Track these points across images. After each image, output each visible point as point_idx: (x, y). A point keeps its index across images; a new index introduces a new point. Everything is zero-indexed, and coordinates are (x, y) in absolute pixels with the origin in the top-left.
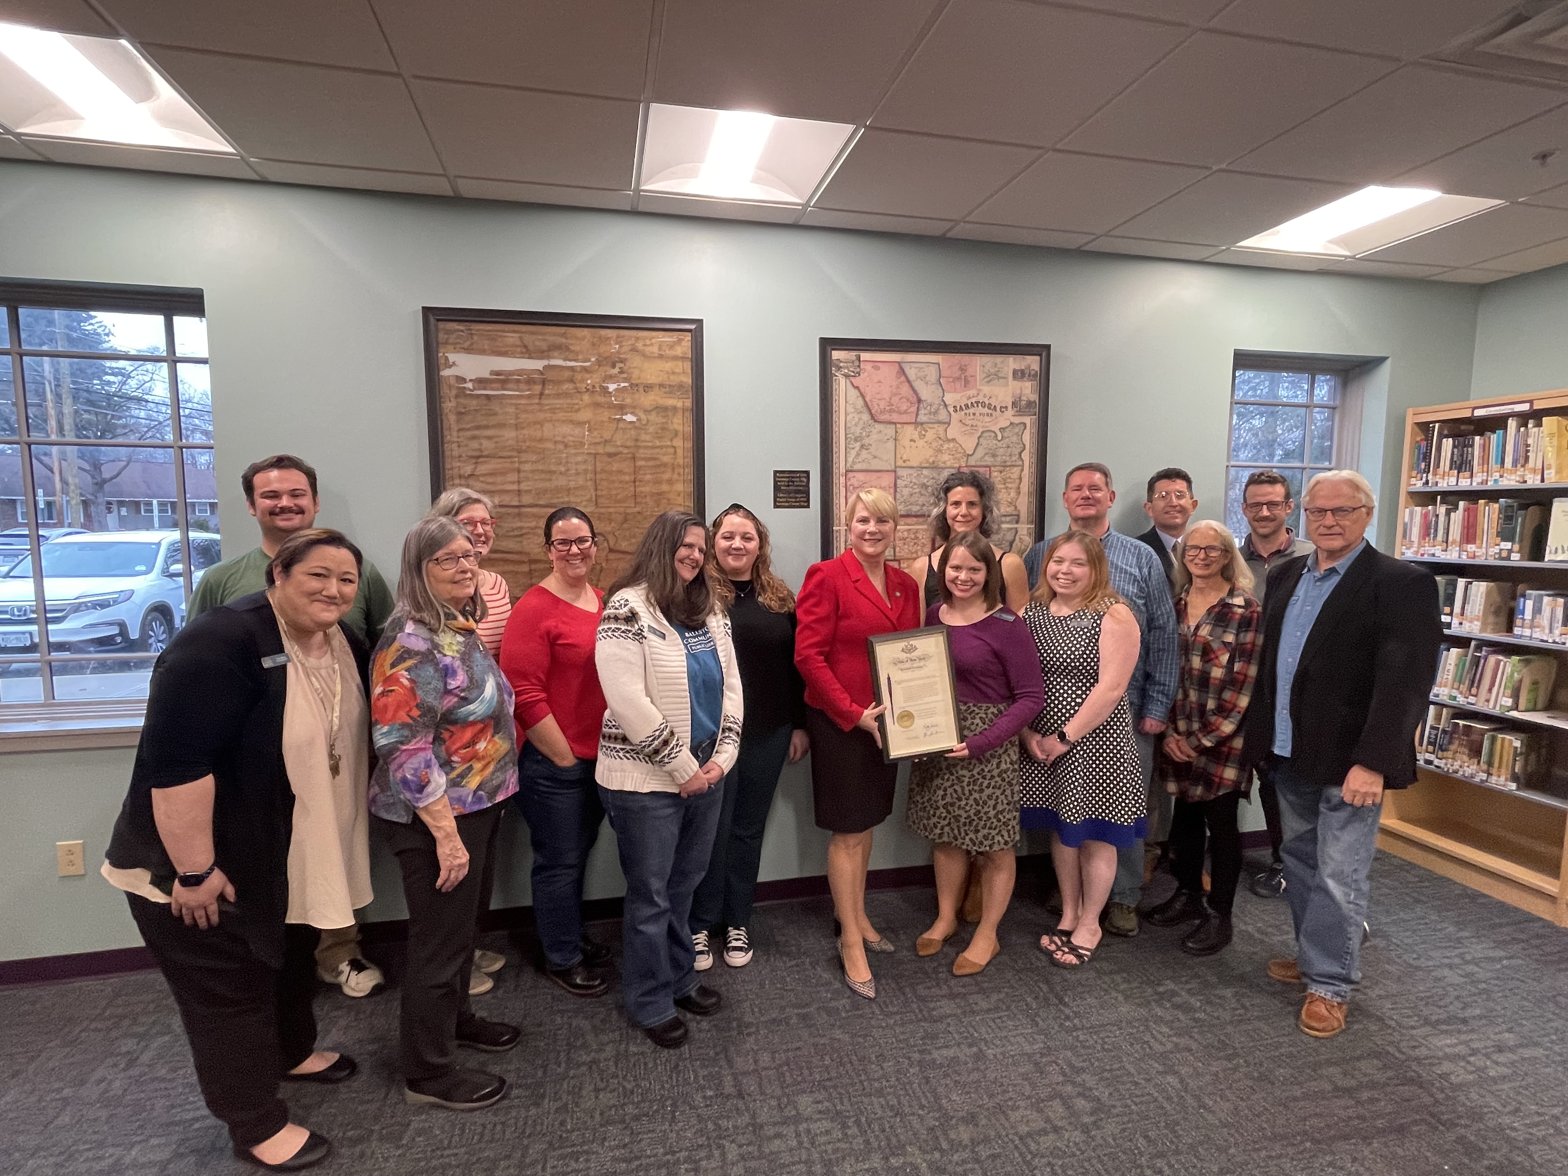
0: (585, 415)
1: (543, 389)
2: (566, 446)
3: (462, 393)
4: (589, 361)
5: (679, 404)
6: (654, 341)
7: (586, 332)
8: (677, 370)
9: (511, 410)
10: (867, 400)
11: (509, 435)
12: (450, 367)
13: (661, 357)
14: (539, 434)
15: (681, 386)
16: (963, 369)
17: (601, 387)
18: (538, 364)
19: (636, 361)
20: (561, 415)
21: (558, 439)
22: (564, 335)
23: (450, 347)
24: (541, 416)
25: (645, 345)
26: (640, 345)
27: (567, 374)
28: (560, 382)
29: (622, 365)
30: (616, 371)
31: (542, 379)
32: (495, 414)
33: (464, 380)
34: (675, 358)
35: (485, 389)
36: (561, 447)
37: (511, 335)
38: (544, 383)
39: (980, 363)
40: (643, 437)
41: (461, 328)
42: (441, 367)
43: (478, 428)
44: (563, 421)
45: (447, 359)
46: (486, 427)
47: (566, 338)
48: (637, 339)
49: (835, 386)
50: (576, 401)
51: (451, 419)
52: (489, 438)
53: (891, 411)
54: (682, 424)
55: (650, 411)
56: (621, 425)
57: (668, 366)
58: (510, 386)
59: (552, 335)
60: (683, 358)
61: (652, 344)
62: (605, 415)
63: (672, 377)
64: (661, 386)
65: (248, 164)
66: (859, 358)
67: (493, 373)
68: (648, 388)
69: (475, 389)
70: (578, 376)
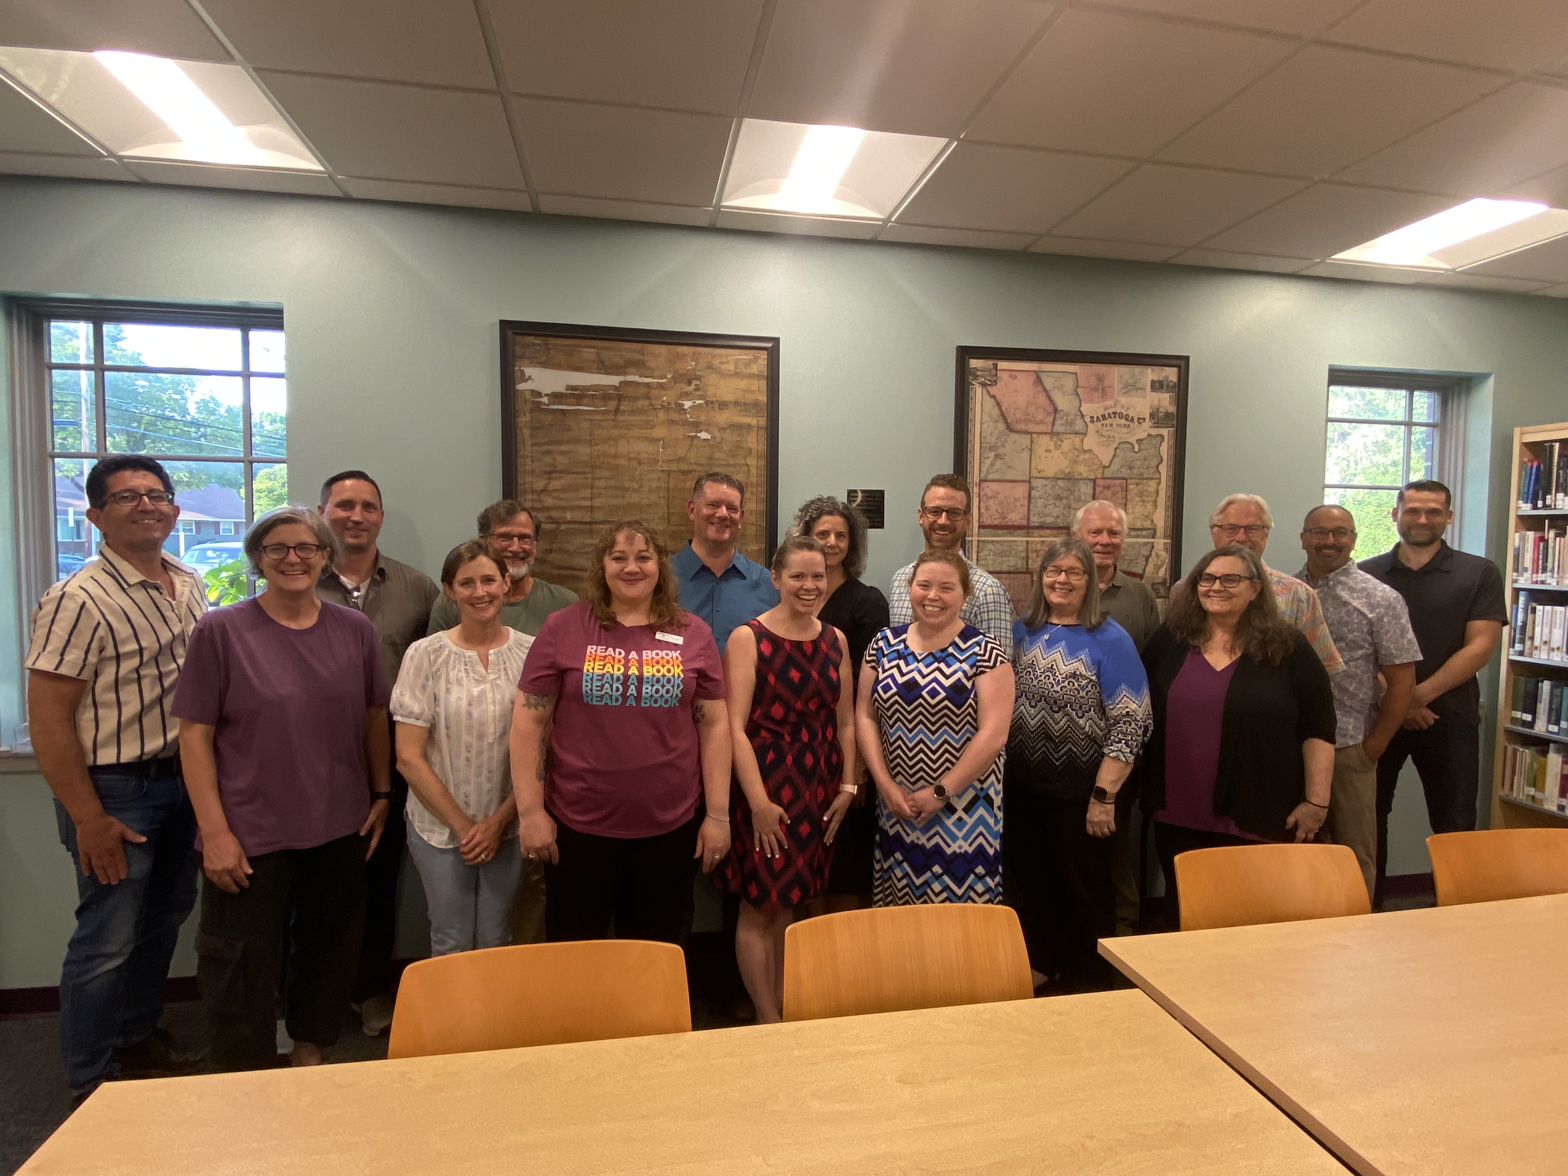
0: (659, 432)
1: (619, 405)
2: (640, 463)
3: (537, 407)
4: (666, 377)
5: (753, 422)
6: (730, 358)
7: (661, 349)
8: (753, 389)
9: (585, 425)
10: (1003, 408)
11: (583, 451)
12: (526, 381)
13: (737, 375)
14: (613, 451)
15: (756, 404)
16: (1100, 379)
17: (677, 404)
18: (614, 380)
19: (712, 379)
20: (636, 431)
21: (633, 455)
22: (640, 352)
23: (526, 361)
24: (615, 432)
25: (720, 363)
26: (716, 363)
27: (643, 390)
28: (636, 399)
29: (698, 382)
30: (692, 388)
31: (619, 395)
32: (571, 429)
33: (538, 394)
34: (751, 376)
35: (561, 404)
36: (634, 464)
37: (588, 351)
38: (620, 398)
39: (1118, 373)
40: (717, 455)
41: (538, 342)
42: (517, 381)
43: (551, 443)
44: (639, 438)
45: (522, 372)
46: (561, 442)
47: (643, 355)
48: (714, 356)
49: (971, 394)
50: (651, 418)
51: (526, 433)
52: (563, 453)
53: (1026, 421)
54: (755, 442)
55: (724, 429)
56: (695, 442)
57: (744, 384)
58: (586, 401)
59: (629, 350)
60: (758, 376)
61: (728, 362)
62: (679, 432)
63: (748, 395)
64: (736, 403)
65: (334, 181)
66: (996, 366)
67: (569, 387)
68: (723, 405)
69: (550, 404)
70: (653, 393)
